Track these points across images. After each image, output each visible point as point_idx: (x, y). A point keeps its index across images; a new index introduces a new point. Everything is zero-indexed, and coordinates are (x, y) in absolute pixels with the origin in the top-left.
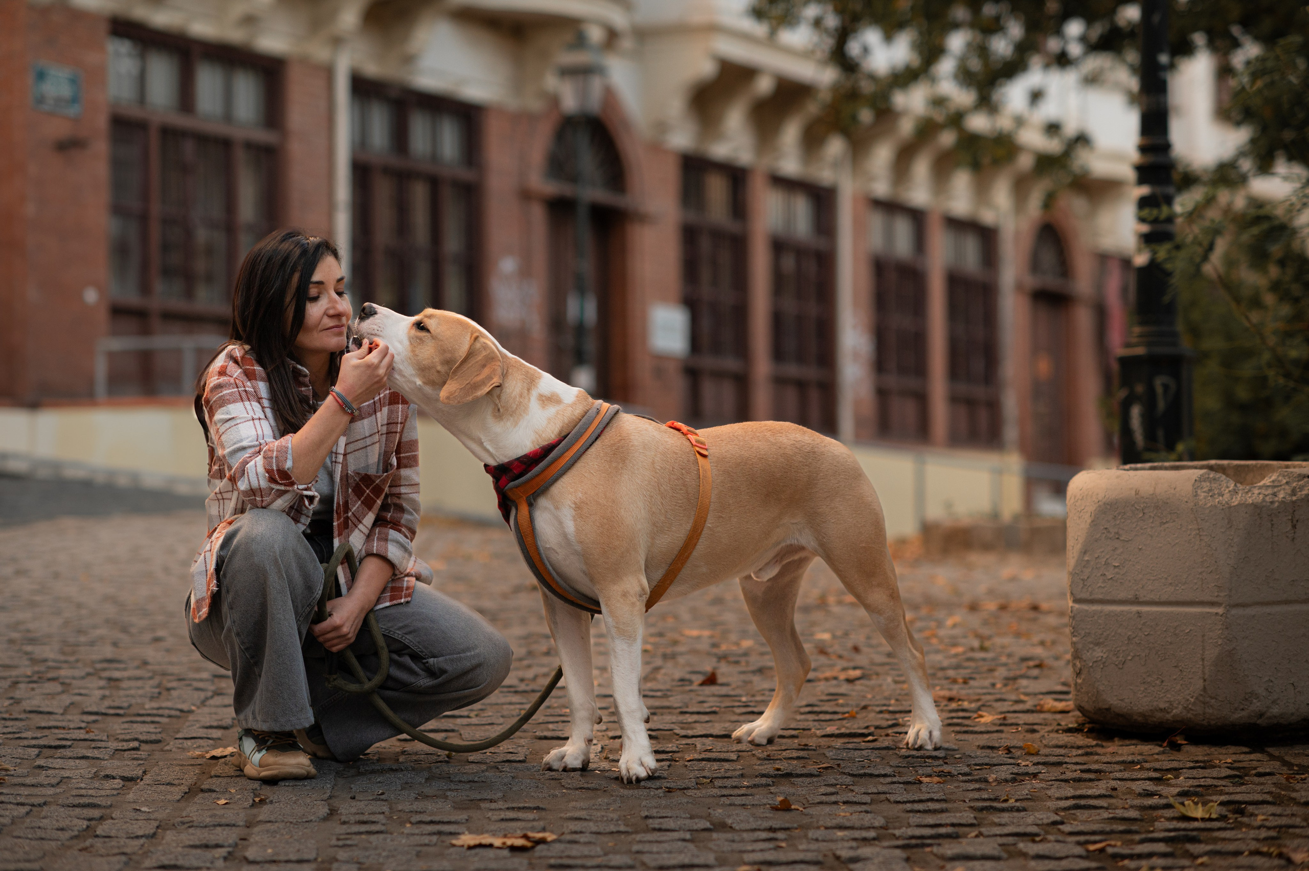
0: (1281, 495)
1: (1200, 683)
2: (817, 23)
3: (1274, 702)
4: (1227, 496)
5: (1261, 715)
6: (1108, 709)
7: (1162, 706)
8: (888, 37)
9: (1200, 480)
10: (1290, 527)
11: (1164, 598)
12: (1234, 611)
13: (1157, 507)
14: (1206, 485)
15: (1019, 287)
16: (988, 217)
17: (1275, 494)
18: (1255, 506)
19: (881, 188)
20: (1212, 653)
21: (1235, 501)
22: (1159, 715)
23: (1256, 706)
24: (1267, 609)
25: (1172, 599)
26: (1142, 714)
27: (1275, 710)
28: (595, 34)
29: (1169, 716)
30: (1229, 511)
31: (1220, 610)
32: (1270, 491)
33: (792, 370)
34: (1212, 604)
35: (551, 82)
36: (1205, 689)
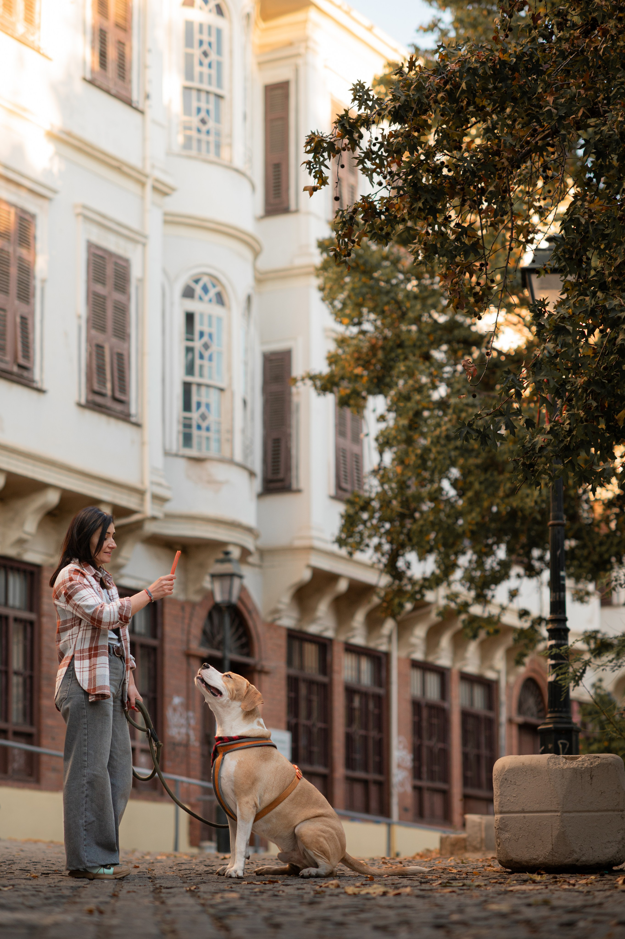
0: (586, 765)
1: (550, 847)
2: (378, 548)
3: (583, 855)
4: (562, 765)
5: (578, 861)
6: (512, 860)
7: (535, 857)
8: (422, 558)
9: (550, 758)
10: (589, 778)
11: (535, 810)
12: (565, 814)
13: (532, 770)
14: (553, 760)
15: (510, 721)
16: (491, 675)
17: (583, 764)
18: (574, 769)
19: (419, 656)
20: (555, 833)
21: (565, 767)
22: (533, 861)
23: (575, 856)
24: (580, 814)
25: (539, 810)
26: (526, 862)
27: (584, 859)
28: (236, 553)
29: (537, 862)
30: (563, 770)
31: (559, 814)
32: (581, 763)
33: (360, 774)
34: (556, 811)
35: (207, 583)
36: (553, 849)
